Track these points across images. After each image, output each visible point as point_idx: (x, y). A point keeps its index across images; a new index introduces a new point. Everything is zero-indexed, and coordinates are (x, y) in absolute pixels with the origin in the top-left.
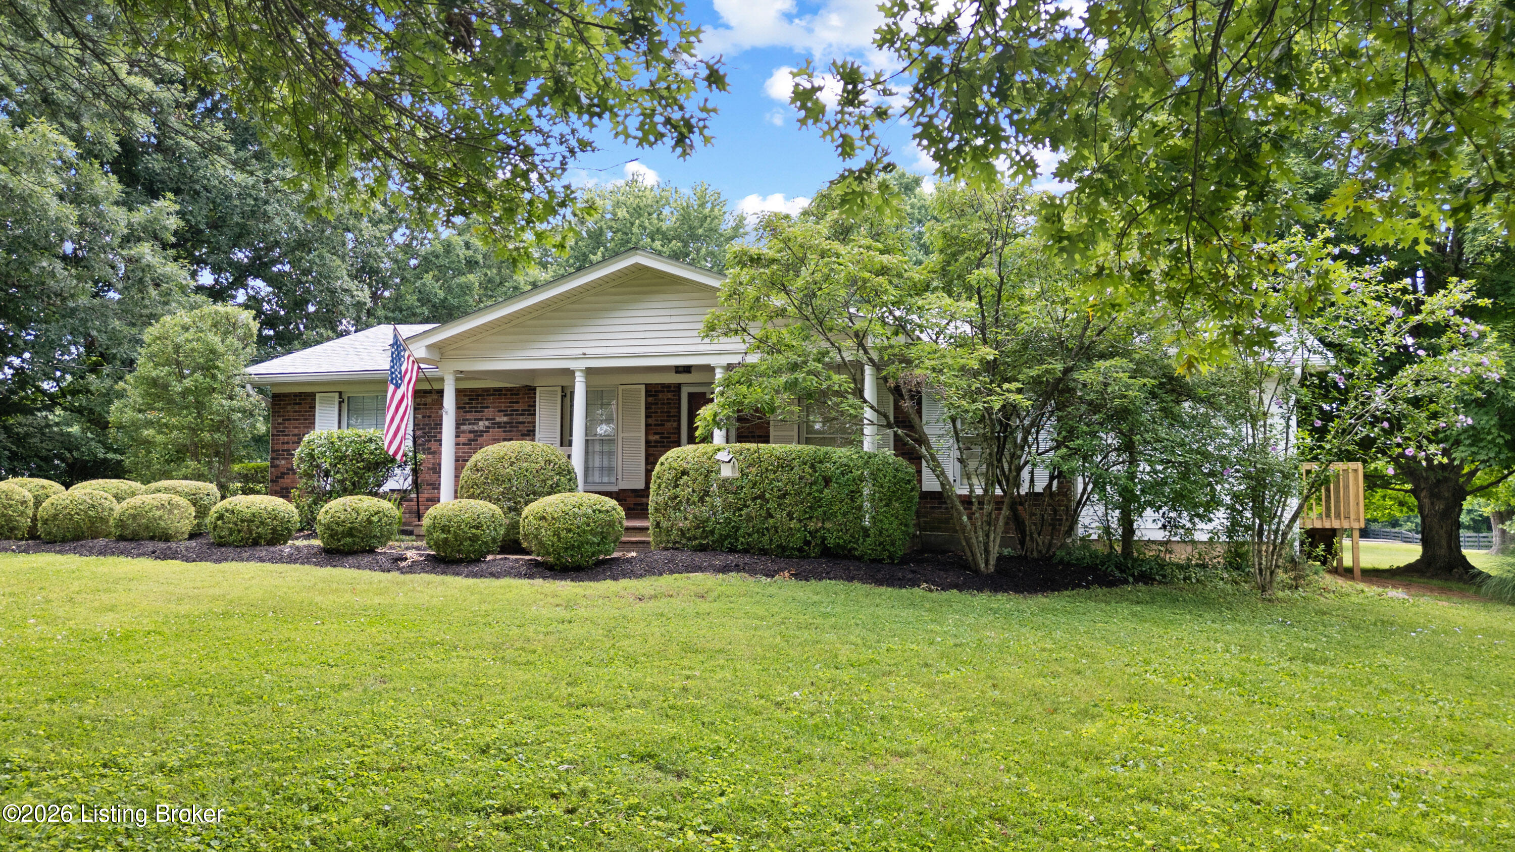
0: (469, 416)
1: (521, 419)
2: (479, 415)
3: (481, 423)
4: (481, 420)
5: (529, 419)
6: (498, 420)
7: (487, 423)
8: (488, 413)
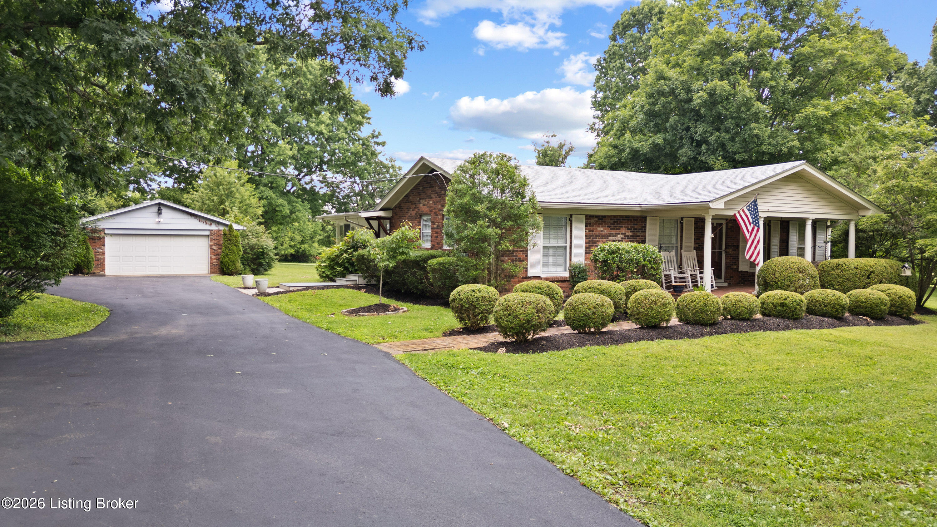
0: (612, 231)
1: (638, 234)
2: (618, 231)
3: (619, 236)
4: (619, 234)
5: (642, 234)
6: (627, 234)
7: (622, 236)
8: (623, 230)
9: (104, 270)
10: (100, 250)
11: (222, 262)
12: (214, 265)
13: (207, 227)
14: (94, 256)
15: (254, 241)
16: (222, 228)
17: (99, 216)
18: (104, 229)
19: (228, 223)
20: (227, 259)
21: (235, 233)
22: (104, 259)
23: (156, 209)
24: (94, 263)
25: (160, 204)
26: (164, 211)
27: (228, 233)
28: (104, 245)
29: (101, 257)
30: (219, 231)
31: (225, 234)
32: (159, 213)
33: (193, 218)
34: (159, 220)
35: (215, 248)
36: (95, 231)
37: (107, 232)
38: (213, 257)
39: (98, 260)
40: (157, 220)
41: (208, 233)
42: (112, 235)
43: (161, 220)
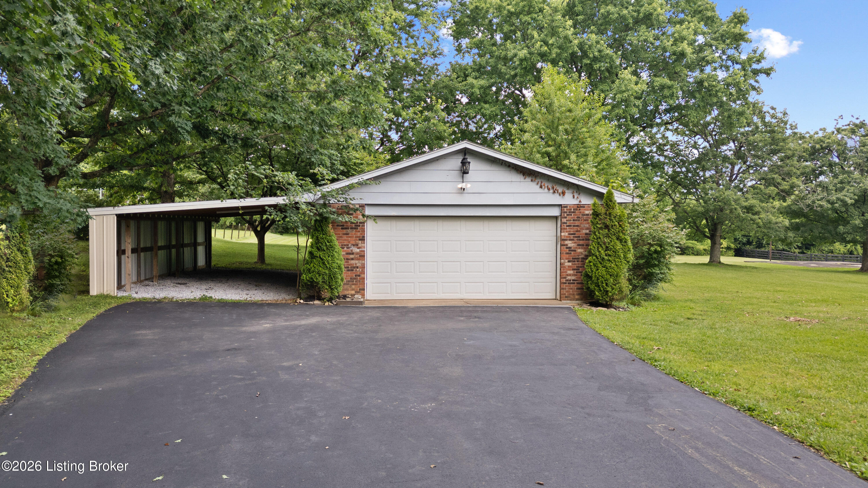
9: (362, 291)
10: (356, 250)
11: (588, 277)
12: (569, 282)
13: (557, 199)
14: (342, 263)
15: (646, 228)
16: (586, 201)
17: (354, 180)
18: (362, 206)
19: (604, 191)
20: (602, 271)
21: (618, 211)
22: (363, 267)
23: (457, 162)
24: (343, 276)
25: (465, 152)
26: (474, 165)
27: (602, 210)
28: (363, 239)
29: (358, 263)
30: (580, 206)
31: (596, 214)
32: (464, 171)
33: (528, 179)
34: (463, 185)
35: (570, 244)
36: (347, 210)
37: (368, 211)
38: (567, 264)
39: (350, 269)
40: (460, 186)
41: (556, 212)
42: (376, 218)
43: (468, 186)
